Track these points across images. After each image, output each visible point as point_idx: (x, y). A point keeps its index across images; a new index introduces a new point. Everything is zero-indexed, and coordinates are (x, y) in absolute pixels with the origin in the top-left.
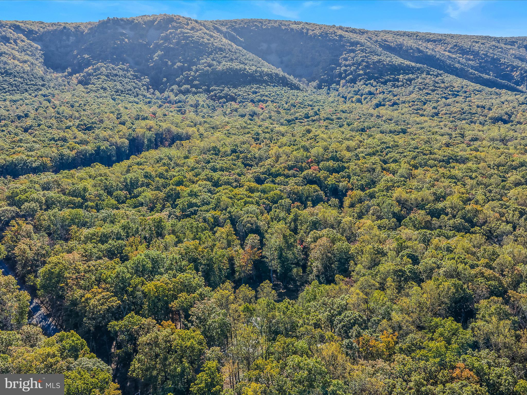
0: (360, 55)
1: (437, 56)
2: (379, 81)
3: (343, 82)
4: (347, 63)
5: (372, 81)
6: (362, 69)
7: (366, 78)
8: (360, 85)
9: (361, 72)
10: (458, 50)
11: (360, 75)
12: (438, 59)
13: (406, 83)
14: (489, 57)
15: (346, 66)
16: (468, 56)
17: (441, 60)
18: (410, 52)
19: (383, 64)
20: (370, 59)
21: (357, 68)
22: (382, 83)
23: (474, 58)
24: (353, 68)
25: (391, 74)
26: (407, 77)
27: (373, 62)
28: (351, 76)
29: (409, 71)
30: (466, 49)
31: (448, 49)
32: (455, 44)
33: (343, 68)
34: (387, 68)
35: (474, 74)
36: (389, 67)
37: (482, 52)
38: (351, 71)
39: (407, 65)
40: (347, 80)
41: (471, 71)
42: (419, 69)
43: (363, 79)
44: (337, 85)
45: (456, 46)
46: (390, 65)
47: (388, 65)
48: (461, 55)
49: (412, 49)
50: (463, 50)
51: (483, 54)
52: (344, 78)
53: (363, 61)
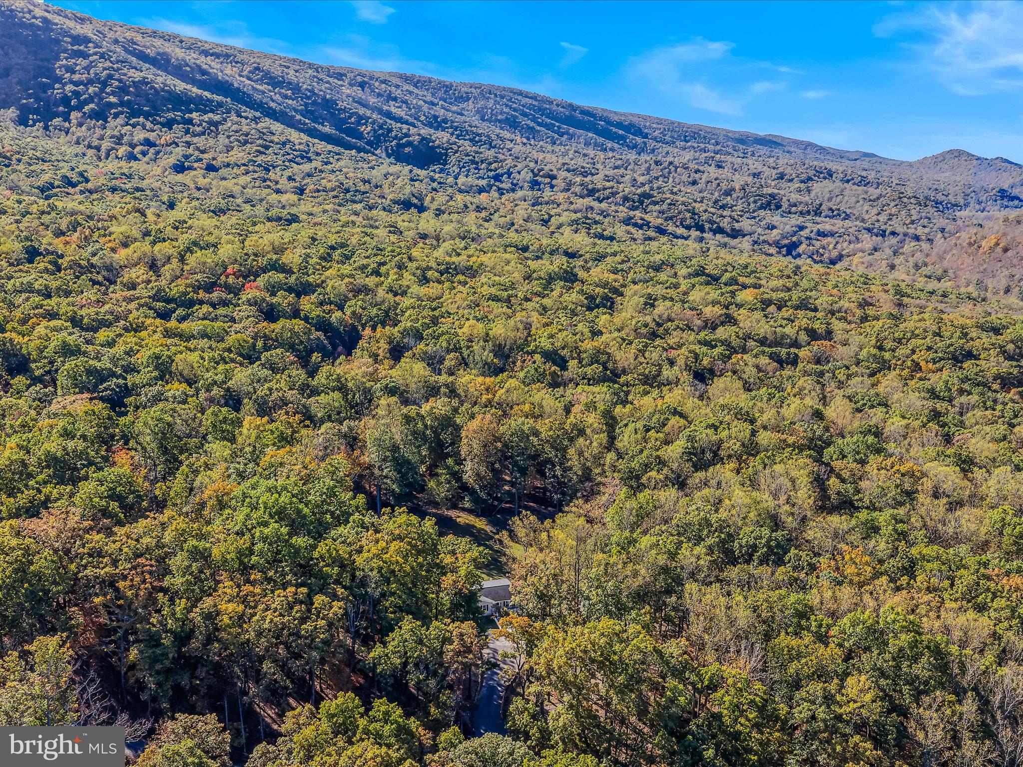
0: (101, 65)
1: (236, 85)
2: (155, 120)
3: (74, 115)
4: (76, 77)
5: (141, 119)
6: (113, 93)
7: (127, 113)
8: (115, 125)
9: (113, 99)
10: (262, 76)
11: (111, 105)
12: (238, 89)
13: (209, 128)
14: (318, 95)
15: (76, 84)
16: (283, 91)
17: (244, 93)
18: (186, 71)
19: (152, 88)
20: (125, 75)
21: (102, 90)
22: (163, 125)
23: (293, 94)
24: (91, 90)
25: (174, 109)
26: (206, 117)
27: (133, 81)
28: (92, 106)
29: (206, 106)
30: (276, 78)
31: (245, 73)
32: (255, 65)
33: (69, 88)
34: (163, 97)
35: (305, 124)
36: (166, 95)
37: (305, 86)
38: (89, 94)
39: (197, 95)
40: (85, 113)
41: (298, 117)
42: (220, 105)
43: (122, 113)
44: (65, 121)
45: (257, 69)
46: (167, 91)
47: (163, 90)
48: (270, 87)
49: (187, 65)
50: (271, 78)
51: (307, 89)
52: (79, 108)
53: (110, 77)
